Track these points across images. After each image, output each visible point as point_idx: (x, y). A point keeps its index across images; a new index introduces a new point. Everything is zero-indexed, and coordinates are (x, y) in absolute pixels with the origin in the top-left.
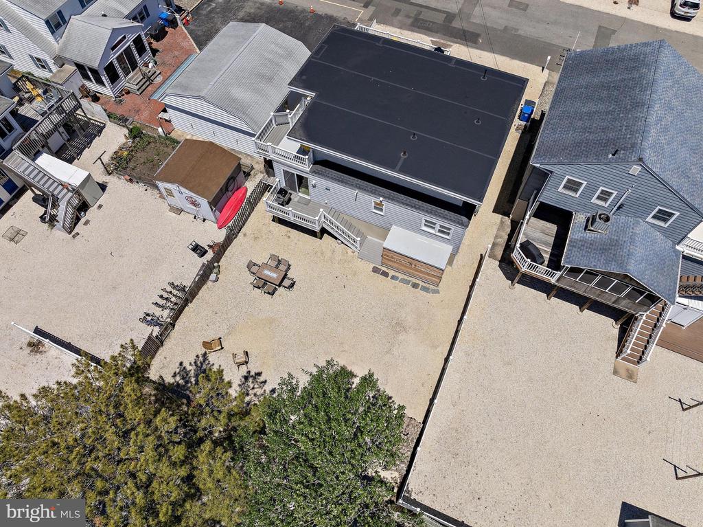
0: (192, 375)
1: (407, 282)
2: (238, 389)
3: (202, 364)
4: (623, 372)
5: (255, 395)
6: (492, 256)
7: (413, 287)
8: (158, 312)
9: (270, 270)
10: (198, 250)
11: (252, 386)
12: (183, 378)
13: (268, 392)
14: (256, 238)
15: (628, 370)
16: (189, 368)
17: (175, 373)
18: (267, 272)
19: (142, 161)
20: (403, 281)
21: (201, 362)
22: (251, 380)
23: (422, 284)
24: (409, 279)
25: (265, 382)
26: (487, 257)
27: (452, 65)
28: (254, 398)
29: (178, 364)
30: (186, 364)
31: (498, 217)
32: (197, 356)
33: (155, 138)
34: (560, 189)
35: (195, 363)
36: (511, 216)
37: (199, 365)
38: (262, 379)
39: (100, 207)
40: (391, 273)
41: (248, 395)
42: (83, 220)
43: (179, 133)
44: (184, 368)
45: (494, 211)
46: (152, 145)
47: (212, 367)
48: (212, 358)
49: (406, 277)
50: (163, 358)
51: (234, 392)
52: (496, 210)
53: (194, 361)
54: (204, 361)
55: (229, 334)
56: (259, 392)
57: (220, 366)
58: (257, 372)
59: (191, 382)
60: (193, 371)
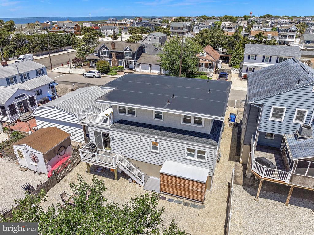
1: (180, 203)
6: (236, 183)
7: (185, 205)
20: (176, 202)
23: (191, 202)
24: (182, 200)
26: (233, 184)
31: (233, 163)
34: (270, 118)
36: (241, 160)
40: (168, 197)
45: (230, 160)
49: (179, 199)
52: (230, 159)
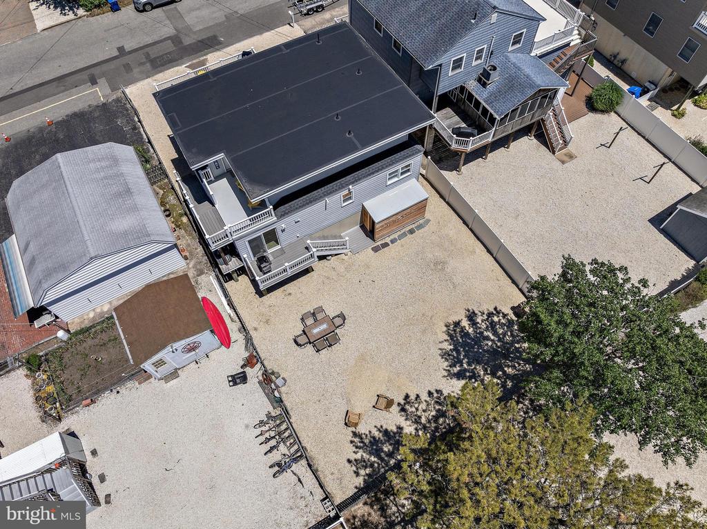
0: (368, 457)
1: (404, 235)
2: (408, 423)
3: (362, 442)
4: (565, 158)
5: (424, 411)
7: (412, 234)
8: (276, 456)
9: (316, 327)
10: (238, 379)
11: (414, 409)
12: (366, 467)
13: (428, 399)
14: (267, 322)
15: (565, 155)
16: (358, 456)
17: (355, 472)
18: (316, 331)
19: (78, 376)
20: (401, 237)
21: (360, 442)
22: (407, 407)
23: (413, 226)
24: (402, 231)
25: (418, 396)
27: (285, 51)
28: (426, 414)
29: (347, 464)
30: (353, 457)
32: (352, 442)
33: (60, 347)
34: (450, 73)
35: (357, 447)
37: (362, 445)
38: (413, 397)
39: (94, 453)
40: (388, 240)
41: (420, 417)
42: (95, 481)
43: (77, 320)
44: (355, 460)
46: (67, 356)
47: (372, 435)
48: (362, 429)
49: (399, 233)
50: (330, 477)
51: (409, 429)
53: (354, 448)
54: (362, 438)
55: (349, 401)
56: (423, 406)
57: (375, 427)
58: (403, 397)
59: (374, 462)
60: (364, 455)
